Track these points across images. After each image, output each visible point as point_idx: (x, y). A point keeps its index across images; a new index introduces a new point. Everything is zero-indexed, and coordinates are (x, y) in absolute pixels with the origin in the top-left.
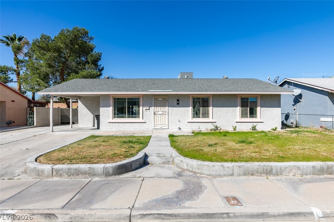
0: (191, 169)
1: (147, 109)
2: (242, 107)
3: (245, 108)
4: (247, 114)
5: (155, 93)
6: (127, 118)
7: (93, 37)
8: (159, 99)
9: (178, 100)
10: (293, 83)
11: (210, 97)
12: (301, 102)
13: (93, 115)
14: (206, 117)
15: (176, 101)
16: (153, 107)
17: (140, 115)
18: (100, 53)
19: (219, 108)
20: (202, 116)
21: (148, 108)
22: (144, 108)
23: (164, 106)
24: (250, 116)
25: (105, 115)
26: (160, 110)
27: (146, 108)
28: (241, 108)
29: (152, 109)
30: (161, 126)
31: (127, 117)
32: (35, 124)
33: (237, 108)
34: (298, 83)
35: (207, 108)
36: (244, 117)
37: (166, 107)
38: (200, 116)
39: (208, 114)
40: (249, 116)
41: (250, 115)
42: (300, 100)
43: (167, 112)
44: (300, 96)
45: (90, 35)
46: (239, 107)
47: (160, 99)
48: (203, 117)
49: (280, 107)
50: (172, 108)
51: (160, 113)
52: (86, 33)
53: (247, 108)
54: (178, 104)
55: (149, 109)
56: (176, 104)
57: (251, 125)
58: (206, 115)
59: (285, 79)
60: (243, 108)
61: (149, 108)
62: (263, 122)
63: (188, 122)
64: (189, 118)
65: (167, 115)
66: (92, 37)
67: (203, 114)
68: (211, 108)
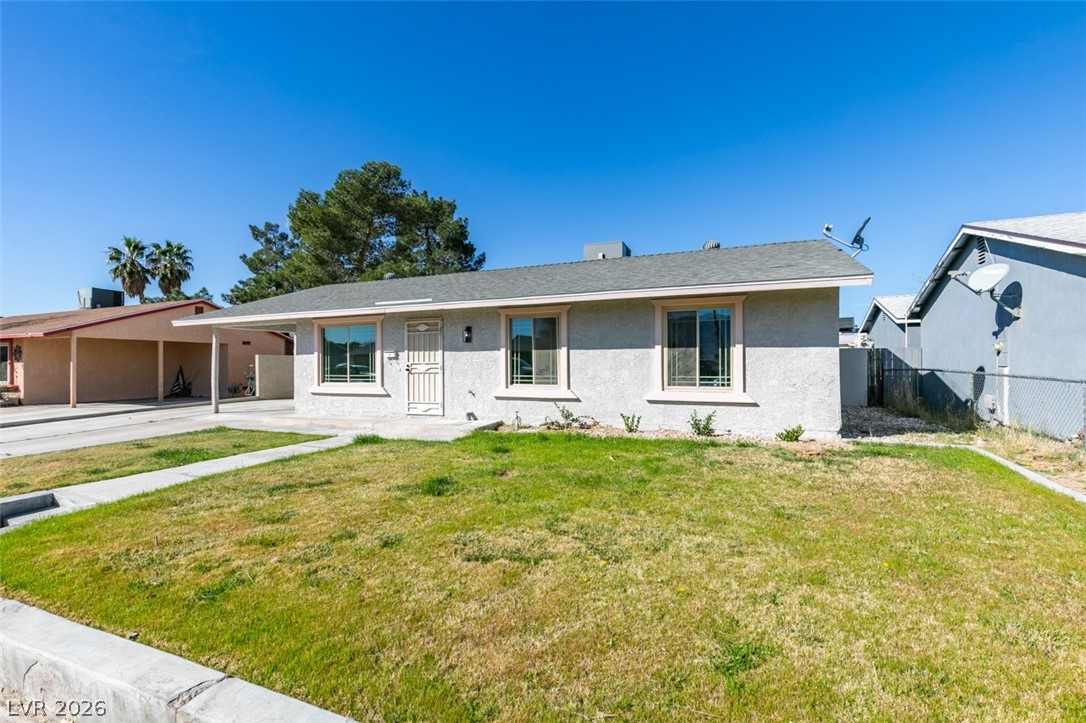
1: (393, 358)
2: (672, 345)
3: (684, 349)
4: (688, 371)
5: (388, 311)
6: (348, 384)
8: (419, 328)
9: (469, 330)
10: (988, 239)
11: (559, 314)
12: (1018, 318)
14: (549, 383)
15: (463, 332)
16: (406, 352)
18: (463, 218)
19: (591, 351)
20: (536, 378)
21: (393, 355)
22: (386, 355)
23: (432, 347)
24: (701, 380)
26: (423, 360)
28: (666, 349)
29: (403, 356)
30: (426, 407)
31: (349, 379)
32: (257, 394)
33: (651, 350)
34: (1005, 238)
35: (551, 351)
36: (679, 385)
37: (436, 350)
38: (531, 378)
39: (555, 372)
41: (701, 374)
42: (1014, 312)
43: (439, 366)
44: (1012, 295)
46: (658, 348)
47: (423, 328)
48: (540, 383)
50: (453, 353)
51: (424, 368)
52: (397, 174)
53: (692, 349)
54: (468, 340)
55: (397, 358)
56: (461, 340)
58: (549, 375)
59: (963, 226)
60: (677, 351)
61: (397, 355)
62: (755, 405)
63: (497, 398)
64: (497, 385)
65: (440, 375)
67: (540, 372)
68: (562, 352)
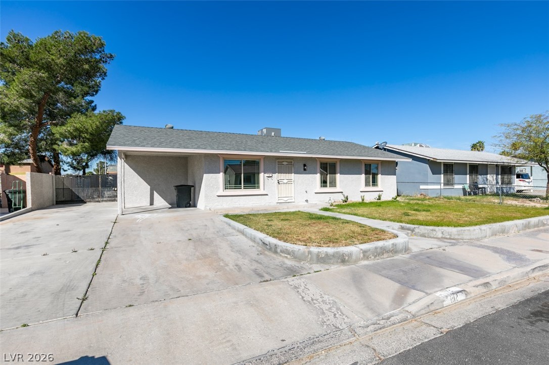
0: (448, 237)
1: (270, 177)
4: (370, 182)
6: (243, 190)
7: (113, 54)
8: (283, 163)
9: (305, 165)
11: (337, 162)
13: (149, 187)
14: (333, 187)
15: (303, 166)
16: (277, 174)
17: (260, 185)
20: (329, 185)
21: (271, 175)
22: (266, 175)
23: (289, 172)
25: (211, 185)
26: (284, 177)
27: (268, 175)
28: (365, 175)
29: (275, 176)
30: (287, 199)
31: (242, 187)
32: (29, 205)
33: (361, 175)
34: (394, 150)
35: (334, 175)
36: (367, 186)
37: (292, 173)
38: (327, 185)
39: (335, 183)
40: (371, 185)
43: (293, 180)
45: (107, 51)
46: (363, 175)
47: (285, 163)
48: (331, 187)
49: (395, 175)
50: (299, 175)
51: (285, 181)
53: (370, 175)
54: (305, 170)
55: (272, 177)
56: (303, 170)
57: (376, 195)
58: (333, 184)
60: (367, 175)
62: (383, 191)
63: (316, 193)
64: (317, 188)
65: (293, 184)
66: (111, 55)
67: (330, 183)
68: (338, 176)
